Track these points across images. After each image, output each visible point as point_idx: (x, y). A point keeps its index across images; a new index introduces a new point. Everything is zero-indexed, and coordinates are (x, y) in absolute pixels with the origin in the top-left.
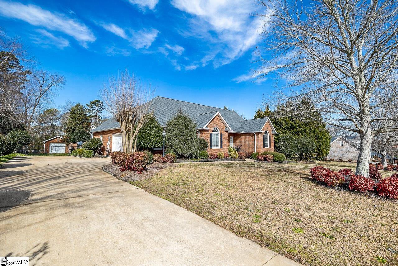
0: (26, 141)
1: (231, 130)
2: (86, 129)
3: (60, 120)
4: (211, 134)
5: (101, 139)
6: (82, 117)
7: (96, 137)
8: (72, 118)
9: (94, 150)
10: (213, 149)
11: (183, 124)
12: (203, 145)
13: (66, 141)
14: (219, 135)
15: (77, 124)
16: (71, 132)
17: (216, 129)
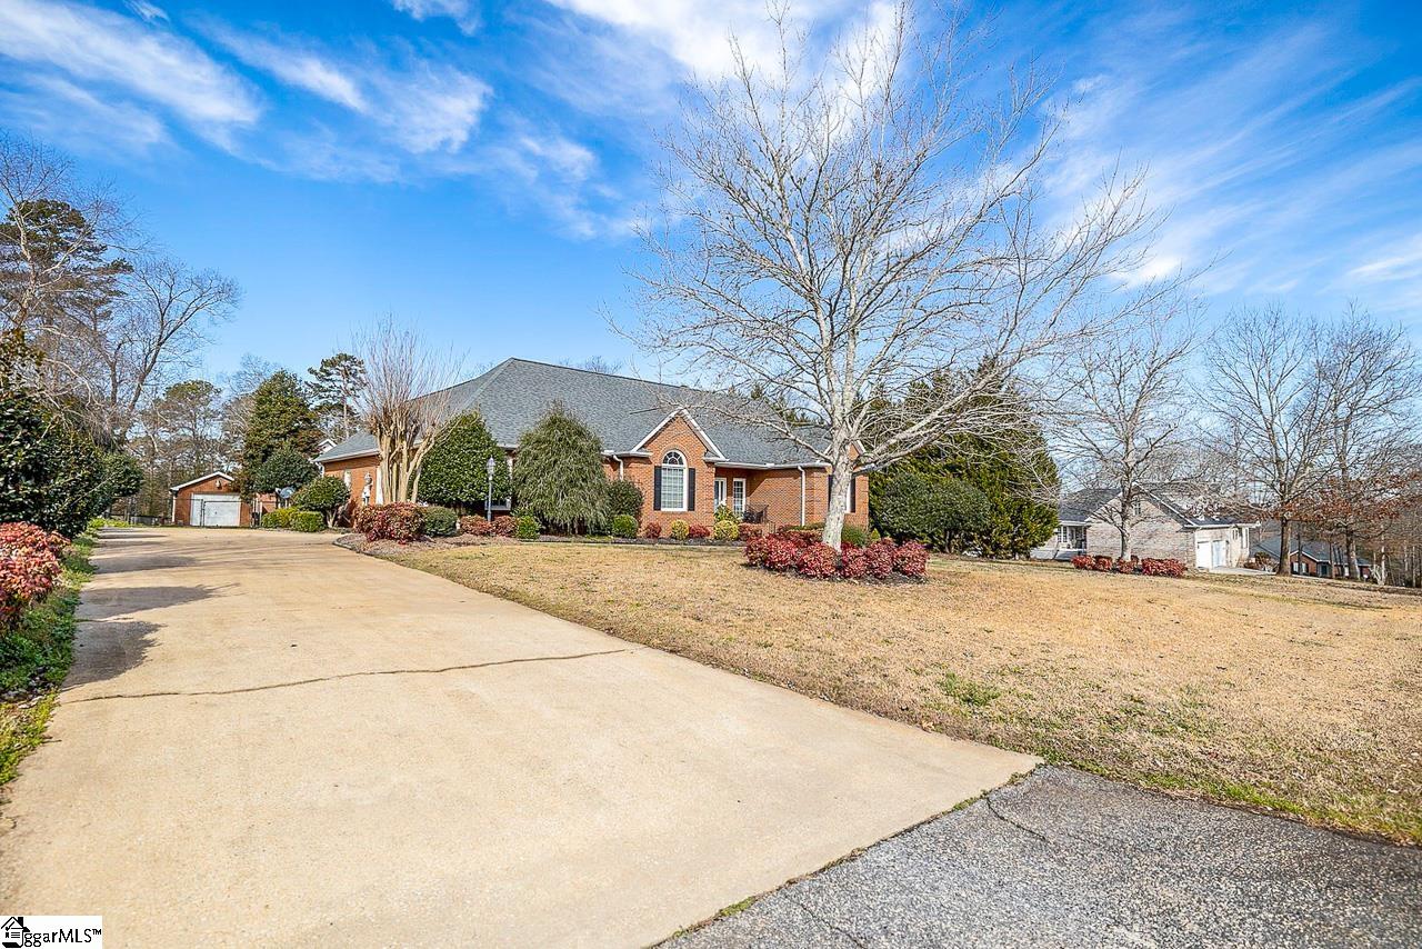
0: (129, 483)
1: (722, 458)
2: (305, 451)
3: (222, 419)
4: (658, 470)
5: (347, 481)
6: (294, 413)
7: (331, 474)
8: (262, 415)
9: (324, 511)
10: (663, 513)
11: (560, 440)
12: (626, 500)
13: (242, 488)
14: (686, 472)
15: (278, 436)
16: (259, 459)
17: (677, 455)
